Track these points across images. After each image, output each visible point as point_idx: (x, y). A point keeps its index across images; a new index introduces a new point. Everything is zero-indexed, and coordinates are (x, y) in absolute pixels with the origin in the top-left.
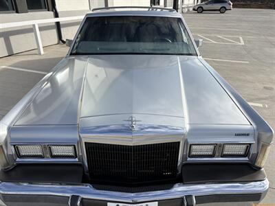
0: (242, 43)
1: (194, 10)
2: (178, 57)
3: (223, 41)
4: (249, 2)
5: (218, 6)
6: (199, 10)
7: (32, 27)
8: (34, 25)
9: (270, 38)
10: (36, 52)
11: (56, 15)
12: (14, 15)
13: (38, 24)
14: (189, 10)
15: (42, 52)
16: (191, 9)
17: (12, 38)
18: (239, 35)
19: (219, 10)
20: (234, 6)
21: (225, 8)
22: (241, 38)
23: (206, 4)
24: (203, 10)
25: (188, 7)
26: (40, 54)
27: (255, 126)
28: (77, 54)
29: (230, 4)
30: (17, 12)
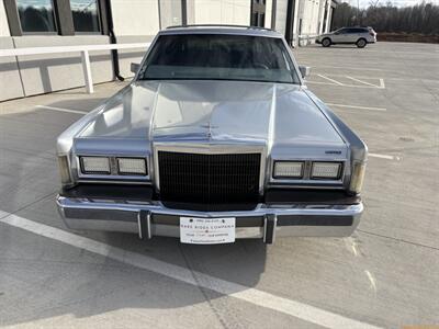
0: (383, 86)
1: (317, 42)
2: (275, 85)
3: (354, 83)
4: (405, 33)
5: (355, 37)
6: (326, 42)
7: (80, 55)
8: (83, 52)
9: (426, 81)
10: (84, 90)
11: (113, 41)
12: (56, 38)
13: (89, 52)
14: (309, 43)
15: (92, 91)
16: (313, 41)
17: (51, 70)
18: (380, 76)
19: (356, 43)
20: (379, 39)
21: (365, 39)
22: (382, 80)
23: (336, 34)
24: (332, 43)
25: (308, 39)
26: (88, 93)
27: (348, 144)
28: (145, 79)
29: (373, 35)
30: (60, 34)
